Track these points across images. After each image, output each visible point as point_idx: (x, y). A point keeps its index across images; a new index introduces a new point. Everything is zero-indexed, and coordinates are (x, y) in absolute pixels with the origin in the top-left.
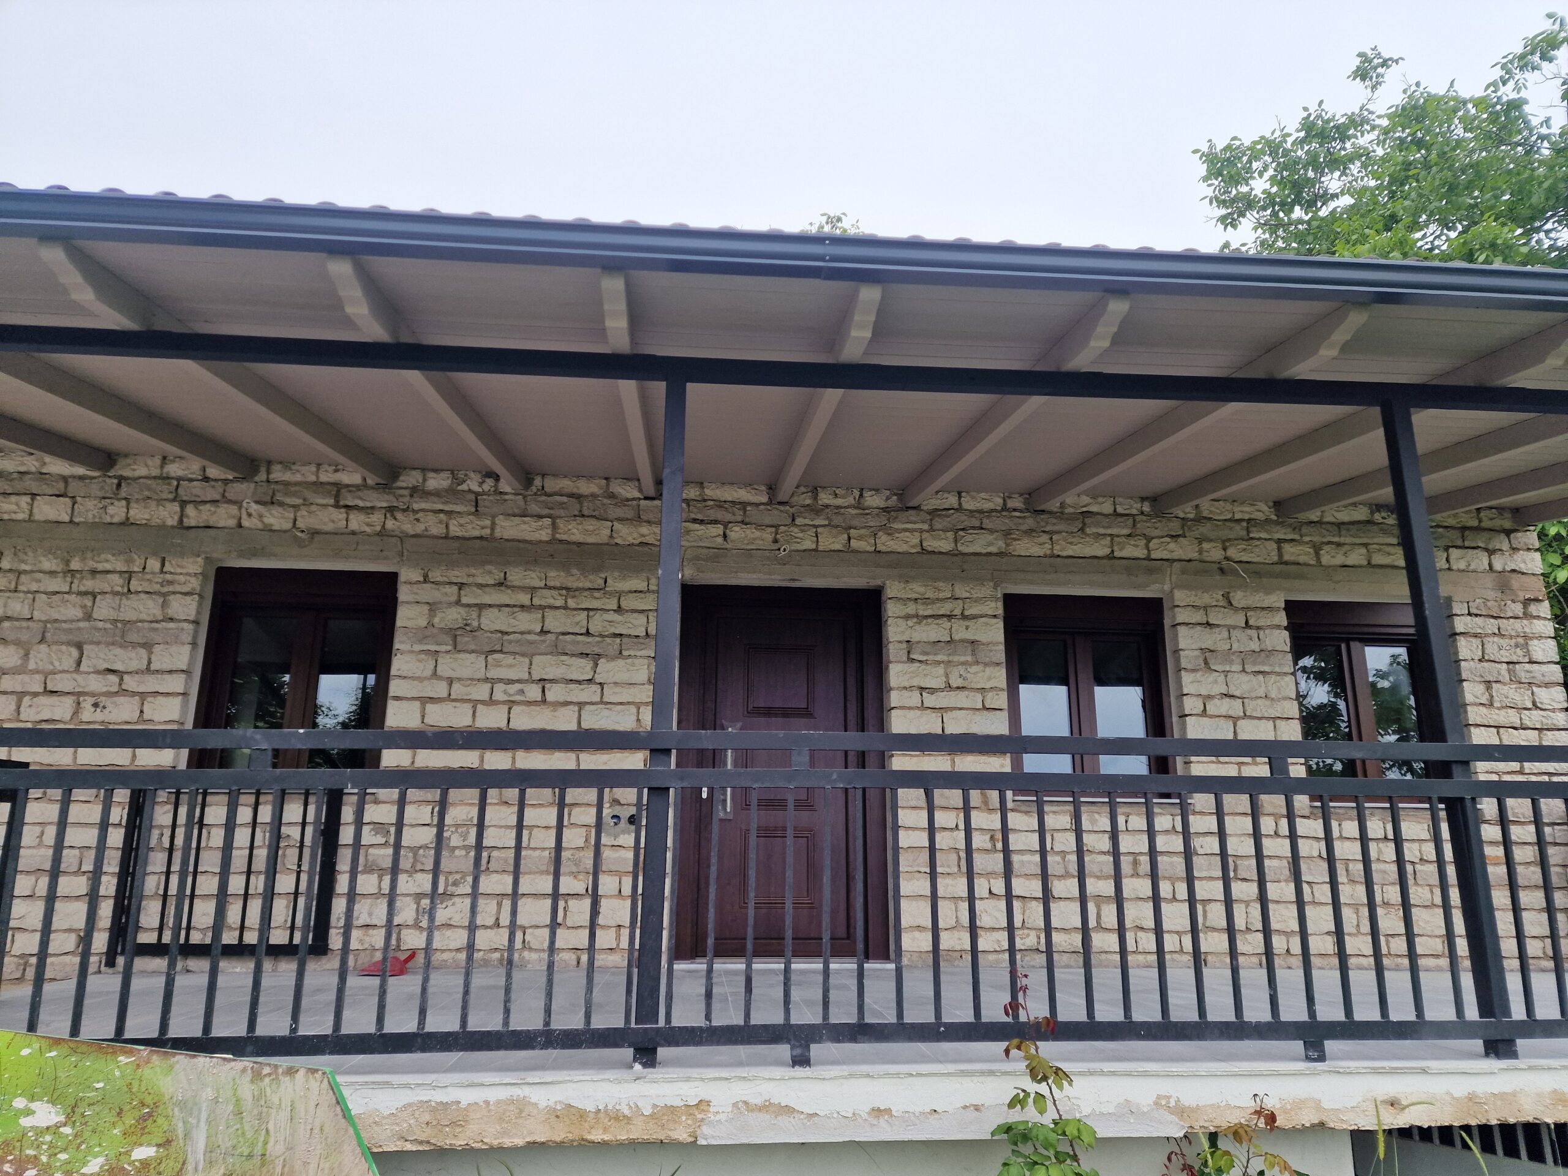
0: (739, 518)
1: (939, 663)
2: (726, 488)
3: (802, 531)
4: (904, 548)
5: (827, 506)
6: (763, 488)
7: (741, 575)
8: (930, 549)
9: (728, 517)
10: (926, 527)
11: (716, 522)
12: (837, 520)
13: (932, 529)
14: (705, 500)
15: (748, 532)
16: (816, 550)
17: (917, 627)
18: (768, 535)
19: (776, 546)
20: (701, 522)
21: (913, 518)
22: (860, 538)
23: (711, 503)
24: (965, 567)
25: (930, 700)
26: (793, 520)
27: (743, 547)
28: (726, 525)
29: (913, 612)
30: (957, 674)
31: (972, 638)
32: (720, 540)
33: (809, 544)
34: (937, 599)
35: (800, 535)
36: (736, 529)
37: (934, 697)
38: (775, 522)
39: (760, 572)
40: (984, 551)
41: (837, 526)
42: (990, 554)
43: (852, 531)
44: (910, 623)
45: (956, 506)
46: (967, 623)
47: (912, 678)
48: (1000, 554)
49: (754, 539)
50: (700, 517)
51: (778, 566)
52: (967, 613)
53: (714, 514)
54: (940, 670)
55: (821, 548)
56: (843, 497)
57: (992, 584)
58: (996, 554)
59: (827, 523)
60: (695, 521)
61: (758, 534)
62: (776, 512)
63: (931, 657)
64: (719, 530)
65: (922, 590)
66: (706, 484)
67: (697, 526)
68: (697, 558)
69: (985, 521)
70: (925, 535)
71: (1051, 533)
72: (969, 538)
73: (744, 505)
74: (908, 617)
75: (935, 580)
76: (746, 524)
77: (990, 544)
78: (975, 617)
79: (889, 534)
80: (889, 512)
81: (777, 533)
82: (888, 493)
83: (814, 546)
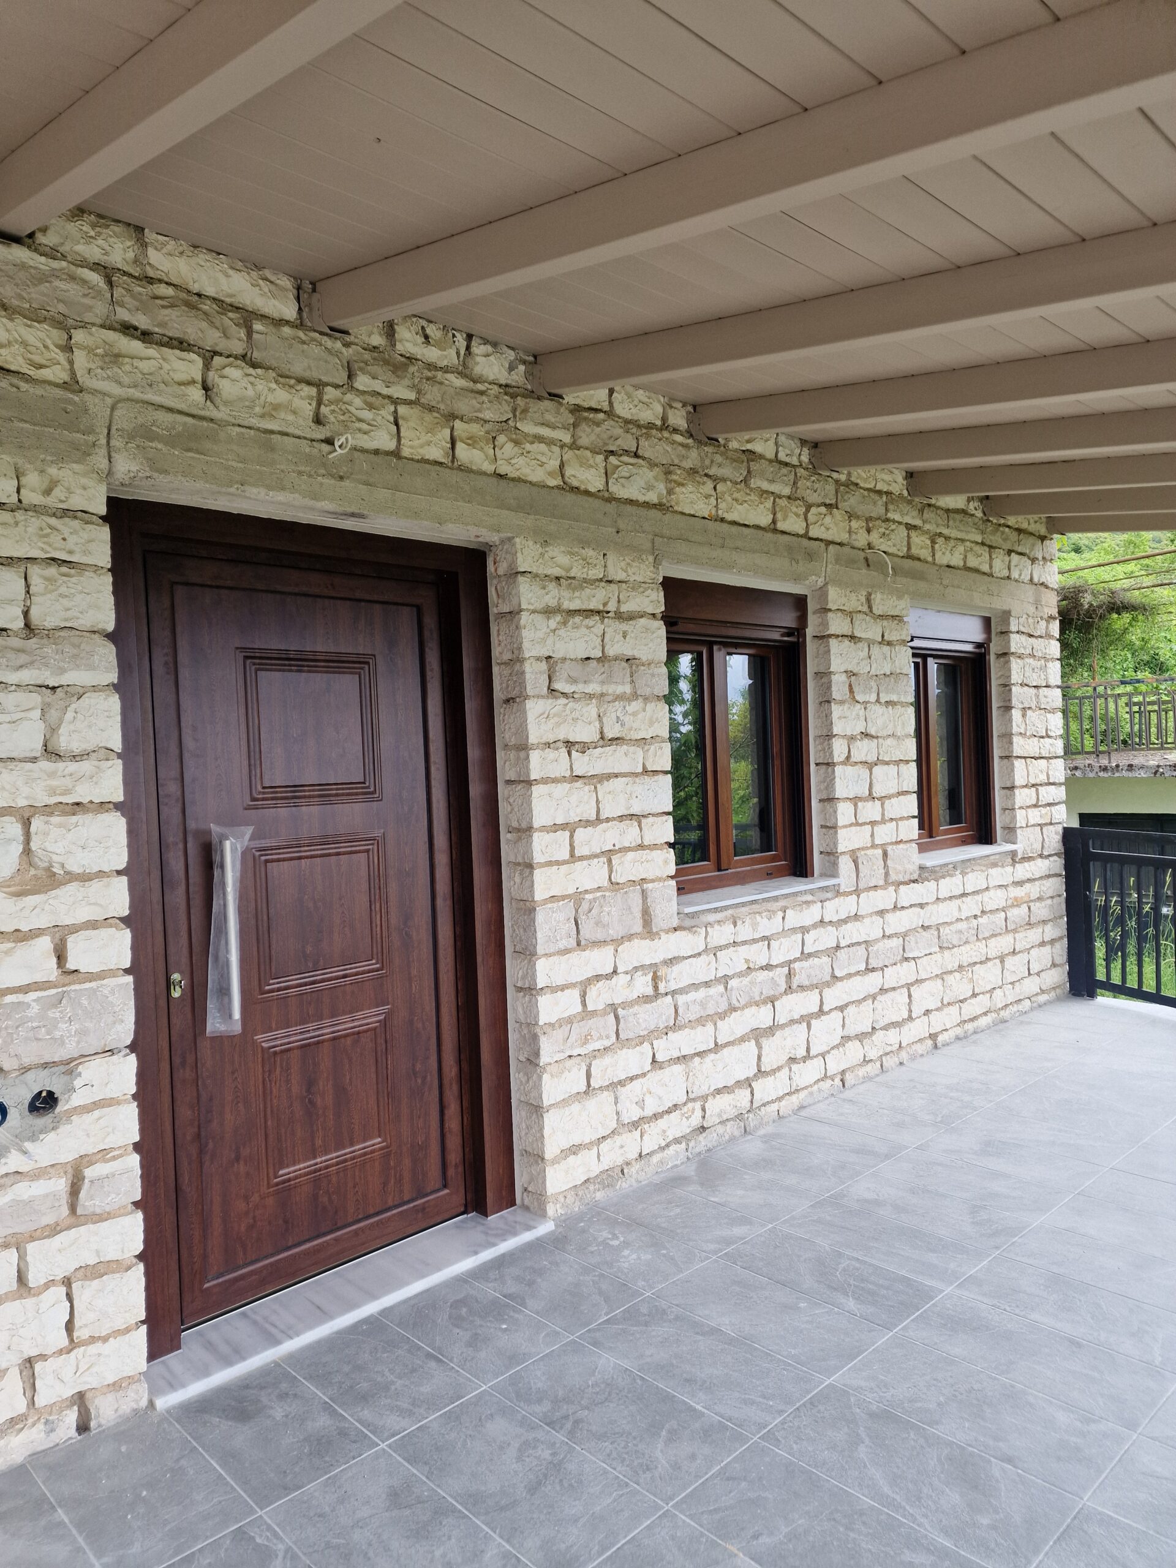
0: (238, 347)
1: (591, 696)
2: (203, 257)
3: (371, 407)
4: (537, 475)
5: (411, 359)
6: (286, 283)
7: (252, 491)
8: (575, 483)
9: (211, 338)
10: (567, 438)
11: (181, 344)
12: (432, 395)
13: (574, 446)
14: (151, 280)
15: (261, 386)
16: (396, 454)
17: (562, 632)
18: (303, 401)
19: (321, 433)
20: (145, 336)
21: (549, 417)
22: (472, 441)
23: (170, 291)
24: (621, 525)
25: (583, 764)
26: (351, 376)
27: (254, 422)
28: (209, 356)
29: (553, 603)
30: (614, 716)
31: (629, 653)
32: (196, 394)
33: (384, 440)
34: (585, 580)
35: (367, 415)
36: (234, 373)
37: (585, 758)
38: (315, 375)
39: (293, 489)
40: (641, 499)
41: (431, 409)
42: (647, 505)
43: (458, 424)
44: (553, 623)
45: (605, 406)
46: (624, 626)
47: (558, 724)
48: (659, 506)
49: (276, 407)
50: (142, 321)
51: (328, 481)
52: (624, 608)
53: (179, 323)
54: (591, 710)
55: (406, 452)
56: (440, 345)
57: (651, 559)
58: (654, 506)
59: (412, 396)
60: (127, 329)
61: (281, 395)
62: (315, 350)
63: (580, 688)
64: (189, 366)
65: (564, 560)
66: (150, 236)
67: (136, 346)
68: (144, 434)
69: (644, 443)
70: (568, 455)
71: (716, 480)
72: (624, 471)
73: (248, 317)
74: (548, 612)
75: (585, 543)
76: (254, 365)
77: (649, 488)
78: (631, 617)
79: (517, 443)
80: (514, 396)
81: (320, 403)
82: (511, 355)
83: (391, 445)
